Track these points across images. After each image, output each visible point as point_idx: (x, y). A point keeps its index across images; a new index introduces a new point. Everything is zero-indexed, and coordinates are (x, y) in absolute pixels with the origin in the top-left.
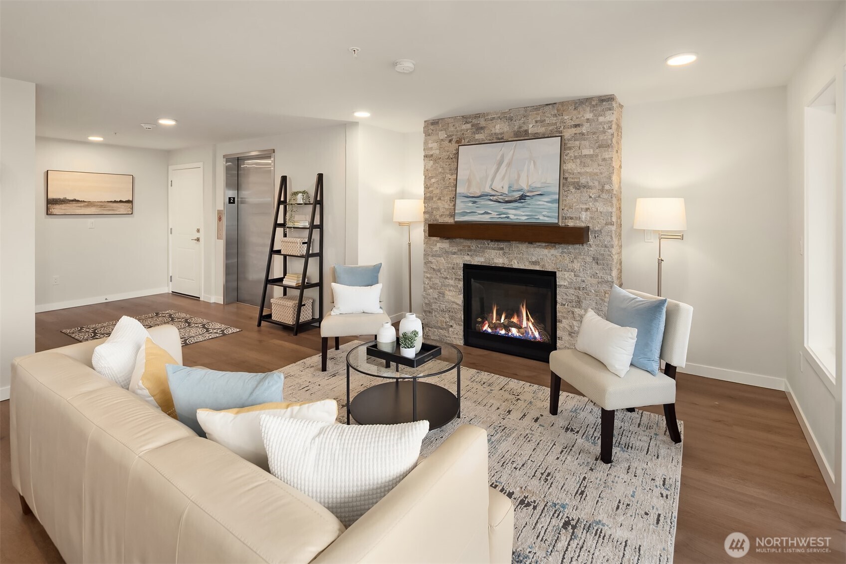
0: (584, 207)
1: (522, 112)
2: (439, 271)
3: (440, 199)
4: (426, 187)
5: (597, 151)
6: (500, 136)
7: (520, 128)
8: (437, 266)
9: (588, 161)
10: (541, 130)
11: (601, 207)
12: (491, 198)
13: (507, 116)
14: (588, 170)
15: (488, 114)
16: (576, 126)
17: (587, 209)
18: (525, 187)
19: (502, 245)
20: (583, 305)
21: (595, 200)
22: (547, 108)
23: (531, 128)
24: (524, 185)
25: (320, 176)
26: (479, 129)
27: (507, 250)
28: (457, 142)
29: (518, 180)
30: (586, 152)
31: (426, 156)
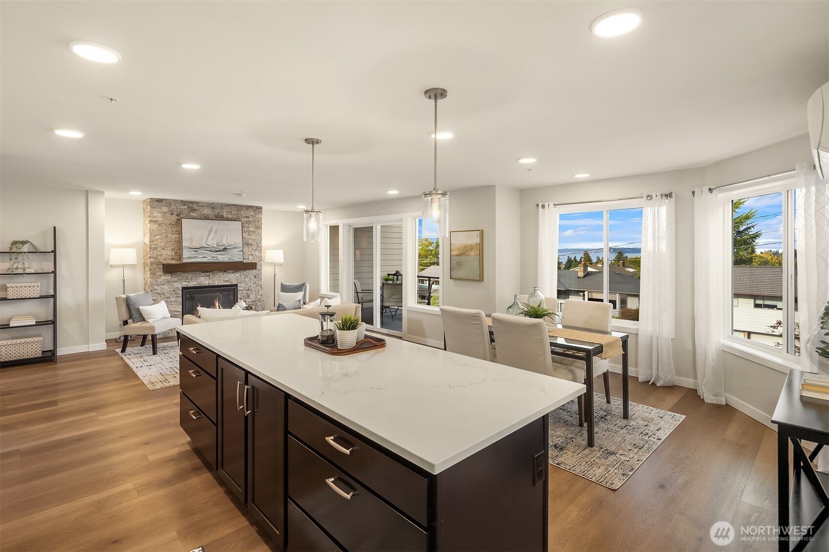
0: (250, 253)
1: (220, 205)
2: (163, 294)
3: (164, 249)
4: (151, 241)
5: (256, 229)
6: (207, 216)
7: (218, 213)
8: (161, 291)
9: (252, 234)
10: (230, 216)
11: (257, 253)
12: (207, 249)
13: (212, 206)
14: (252, 237)
15: (199, 203)
16: (246, 217)
17: (252, 255)
18: (226, 244)
19: (208, 274)
20: (250, 297)
21: (255, 251)
22: (233, 206)
23: (225, 215)
24: (225, 242)
25: (55, 228)
26: (194, 210)
27: (211, 276)
28: (177, 215)
29: (221, 240)
30: (250, 229)
31: (151, 221)
